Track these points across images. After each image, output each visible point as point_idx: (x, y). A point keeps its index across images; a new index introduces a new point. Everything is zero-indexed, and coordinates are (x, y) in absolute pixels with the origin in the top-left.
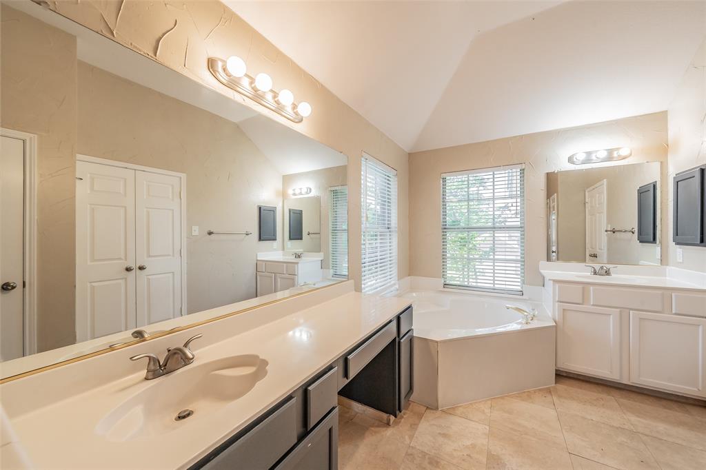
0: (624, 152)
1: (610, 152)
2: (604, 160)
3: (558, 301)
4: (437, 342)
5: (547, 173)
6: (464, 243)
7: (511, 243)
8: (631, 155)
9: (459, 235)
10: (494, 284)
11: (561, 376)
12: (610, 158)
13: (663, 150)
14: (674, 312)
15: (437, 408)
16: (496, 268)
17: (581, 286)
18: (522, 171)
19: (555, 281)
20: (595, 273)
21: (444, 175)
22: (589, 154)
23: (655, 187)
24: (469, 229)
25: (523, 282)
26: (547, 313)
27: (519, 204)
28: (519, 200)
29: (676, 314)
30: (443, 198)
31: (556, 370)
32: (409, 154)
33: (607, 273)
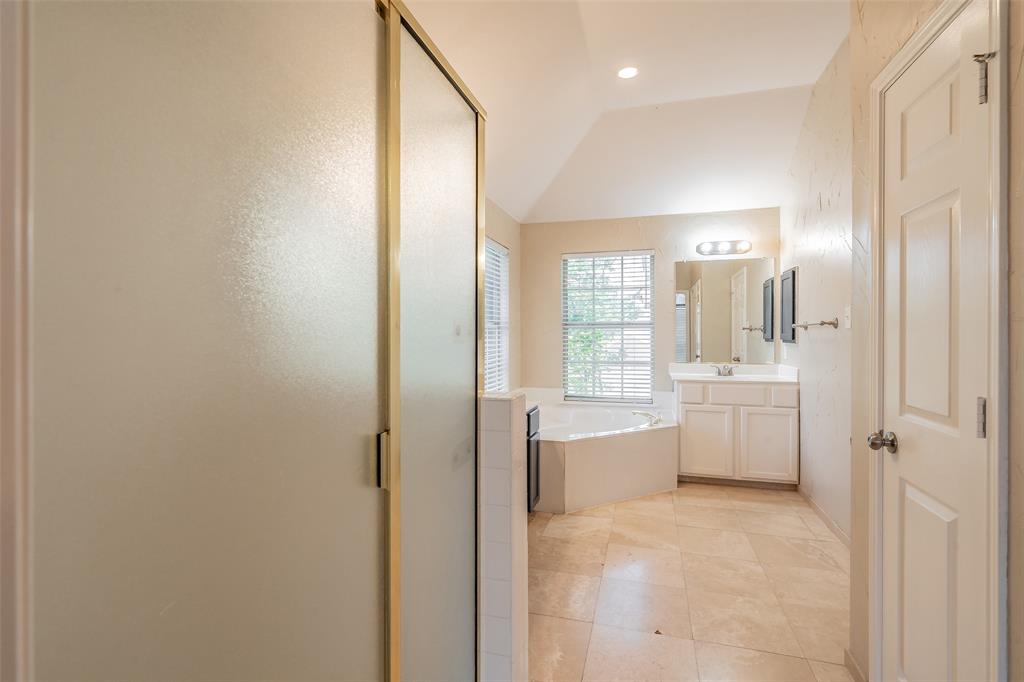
0: (743, 246)
1: (734, 244)
2: (728, 253)
3: (682, 403)
4: (563, 443)
5: (676, 263)
6: (589, 343)
7: (640, 342)
8: (751, 249)
9: (582, 333)
10: (622, 392)
11: (683, 481)
12: (734, 251)
13: (776, 245)
14: (773, 404)
15: (564, 513)
16: (625, 377)
17: (701, 385)
18: (652, 256)
19: (680, 381)
20: (719, 374)
21: (565, 257)
22: (715, 244)
23: (772, 282)
24: (593, 325)
25: (653, 388)
26: (672, 416)
27: (649, 297)
28: (649, 292)
29: (775, 407)
30: (564, 286)
31: (679, 476)
32: (522, 225)
33: (730, 373)
